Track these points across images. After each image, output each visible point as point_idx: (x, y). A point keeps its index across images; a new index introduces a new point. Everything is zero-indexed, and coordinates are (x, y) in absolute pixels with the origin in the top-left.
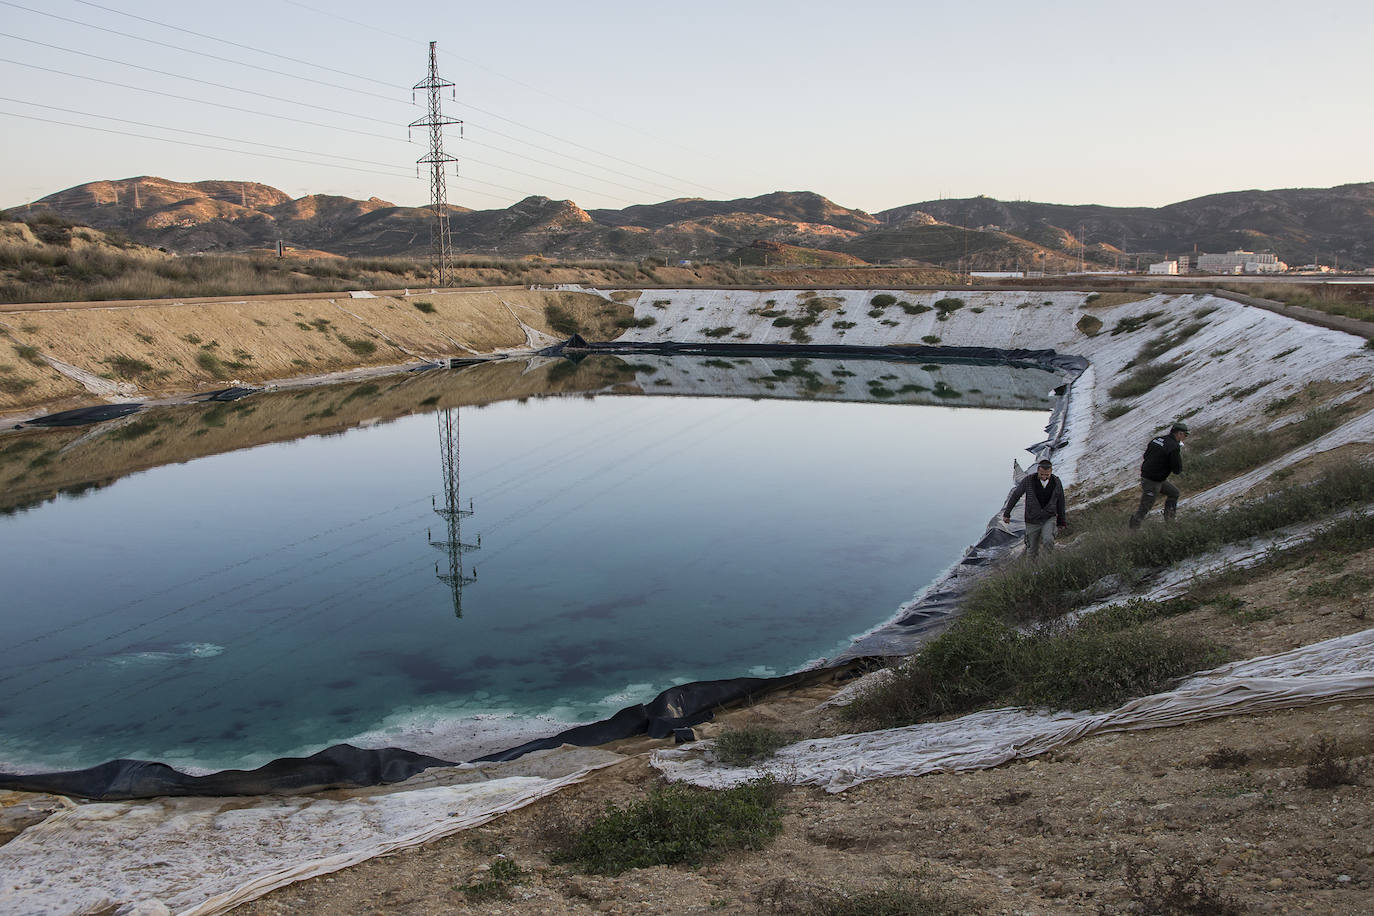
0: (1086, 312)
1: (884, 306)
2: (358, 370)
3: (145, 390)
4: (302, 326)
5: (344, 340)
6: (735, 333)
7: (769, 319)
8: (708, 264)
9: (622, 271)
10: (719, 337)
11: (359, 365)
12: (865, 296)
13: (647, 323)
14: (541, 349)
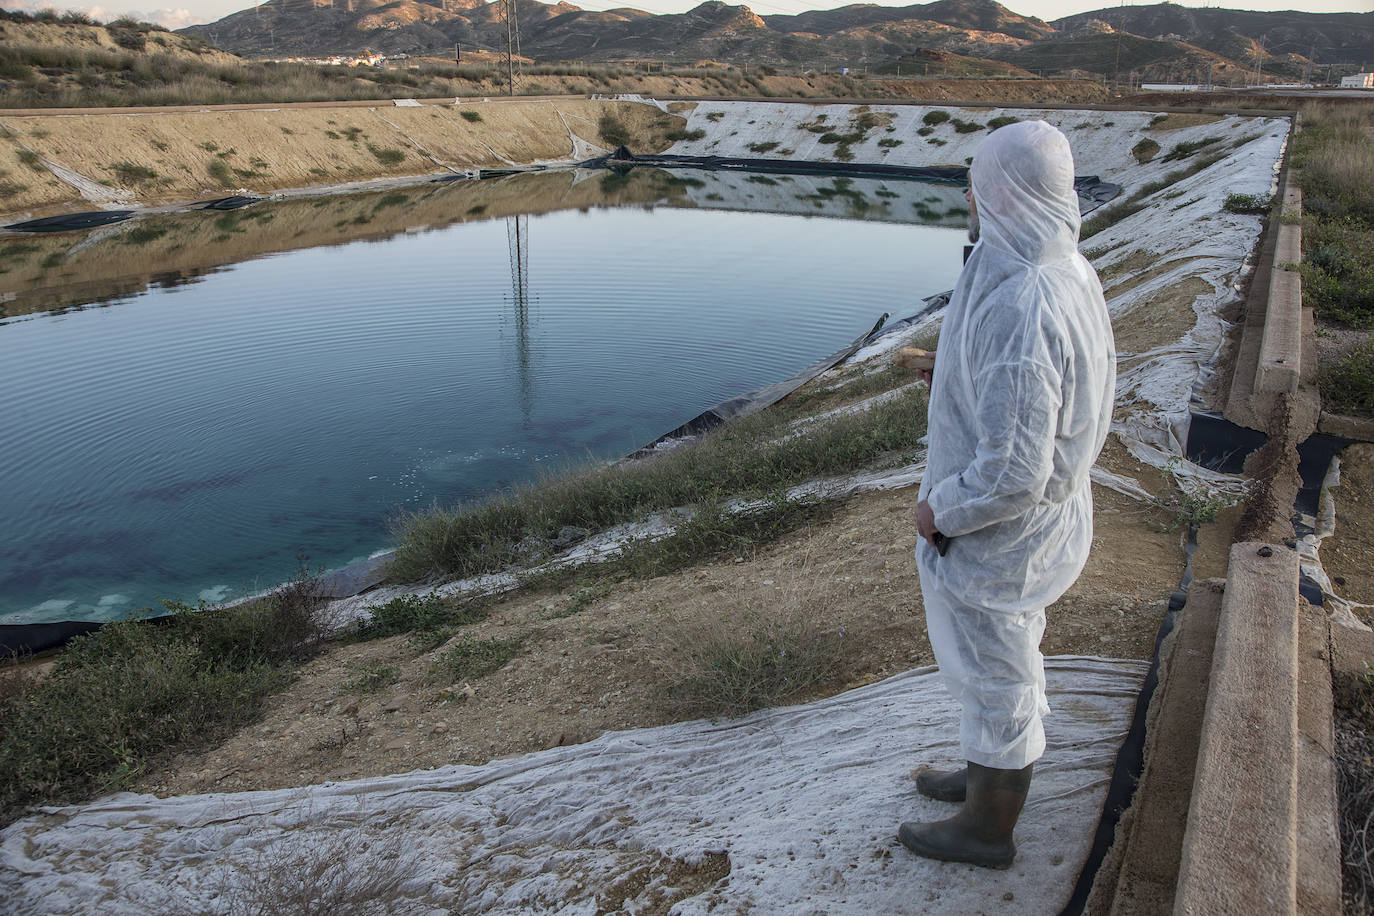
0: (1148, 135)
1: (935, 124)
2: (377, 179)
3: (143, 198)
4: (331, 134)
5: (372, 149)
6: (779, 149)
7: (816, 134)
8: (827, 74)
9: (726, 80)
10: (763, 152)
11: (379, 174)
12: (918, 113)
13: (697, 136)
14: (584, 160)
